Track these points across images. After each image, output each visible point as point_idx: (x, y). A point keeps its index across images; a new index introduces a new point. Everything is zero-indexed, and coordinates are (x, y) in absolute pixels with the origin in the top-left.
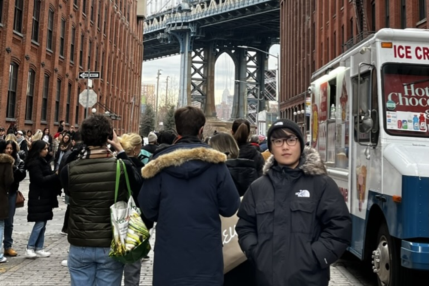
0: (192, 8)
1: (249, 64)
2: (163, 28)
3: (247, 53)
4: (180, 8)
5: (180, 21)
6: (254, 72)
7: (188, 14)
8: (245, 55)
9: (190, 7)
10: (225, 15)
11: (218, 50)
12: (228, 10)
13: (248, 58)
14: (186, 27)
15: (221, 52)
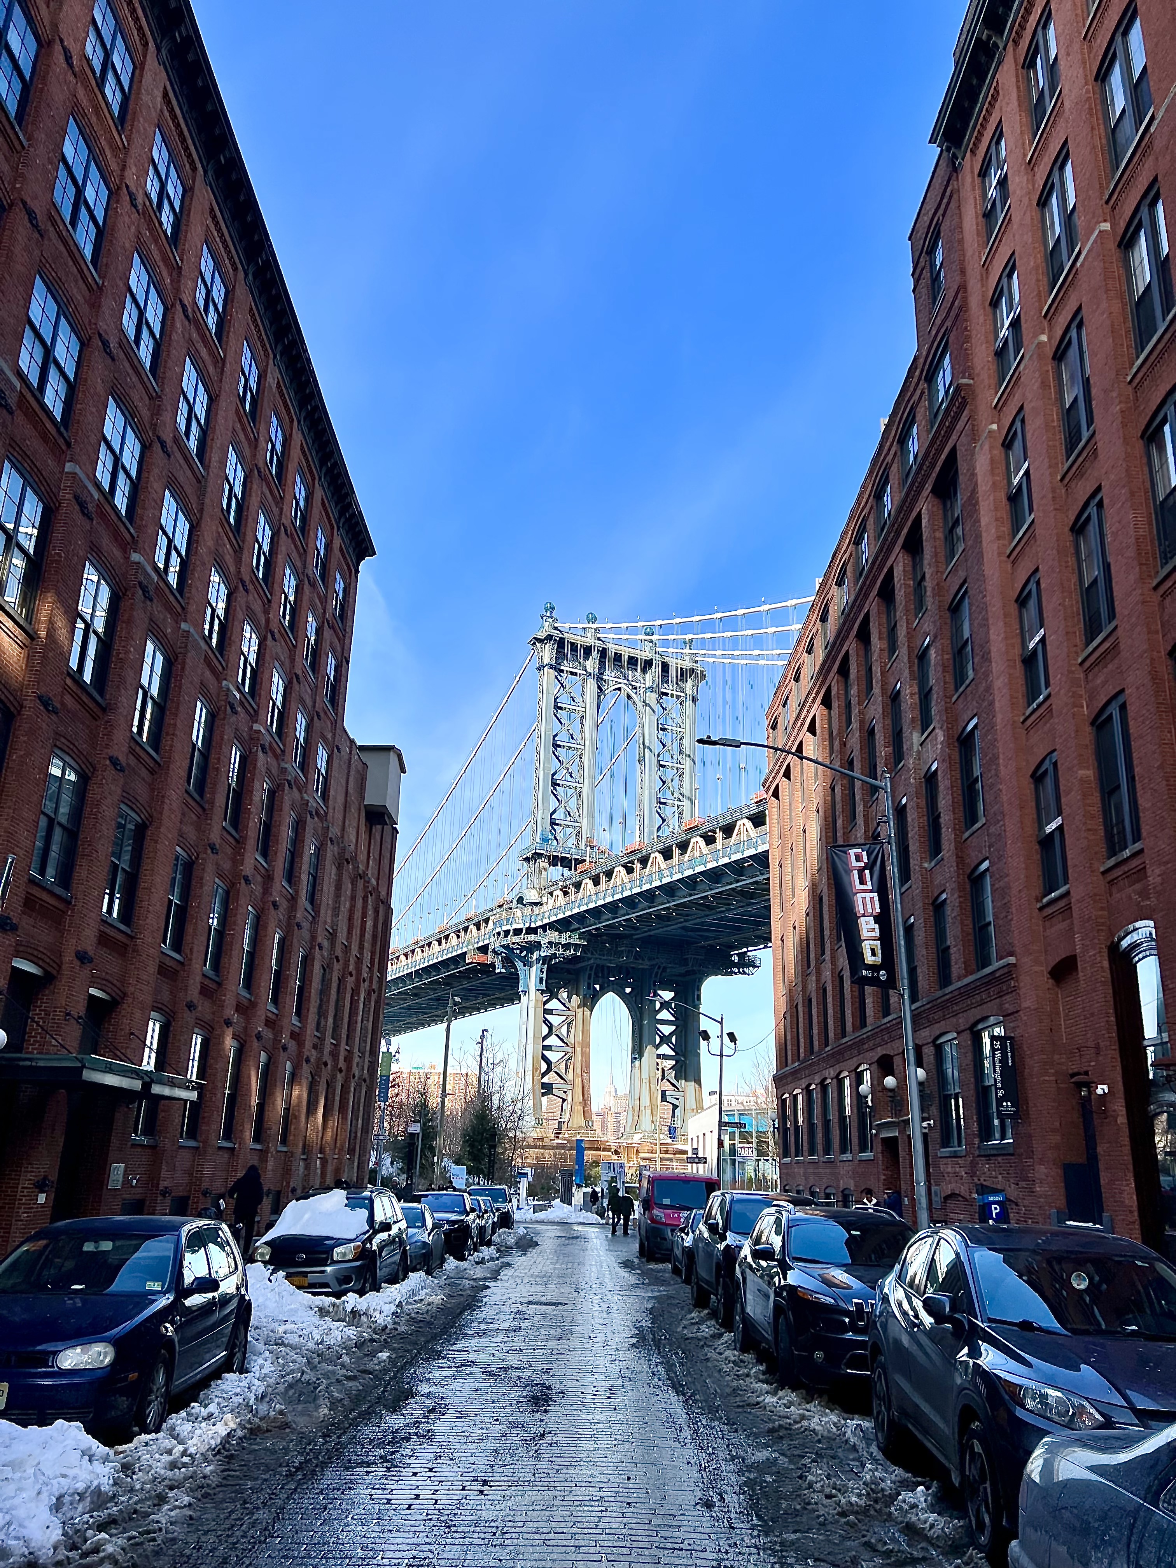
0: (544, 899)
1: (658, 1017)
2: (486, 942)
3: (656, 995)
5: (520, 926)
6: (671, 1034)
7: (536, 909)
8: (653, 998)
9: (541, 896)
10: (613, 907)
11: (597, 987)
12: (618, 896)
13: (658, 1006)
14: (532, 938)
15: (603, 991)
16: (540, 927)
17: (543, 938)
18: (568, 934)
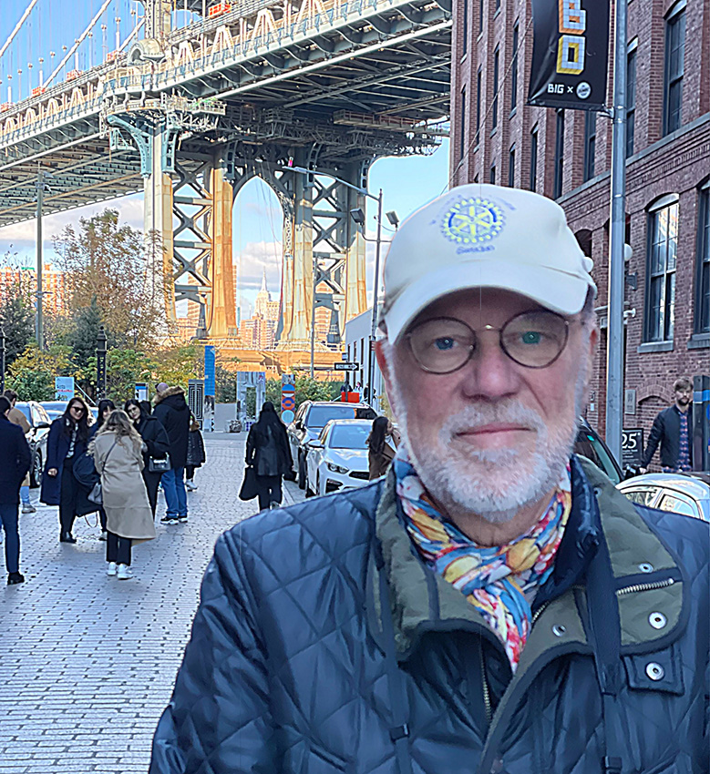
0: (168, 54)
1: (316, 207)
2: (96, 110)
3: (312, 180)
4: (136, 54)
5: (138, 89)
6: (331, 229)
7: (158, 68)
8: (309, 184)
9: (164, 49)
10: (256, 65)
11: (240, 171)
12: (262, 51)
13: (315, 194)
14: (153, 104)
15: (248, 174)
16: (164, 91)
17: (169, 105)
18: (201, 100)
